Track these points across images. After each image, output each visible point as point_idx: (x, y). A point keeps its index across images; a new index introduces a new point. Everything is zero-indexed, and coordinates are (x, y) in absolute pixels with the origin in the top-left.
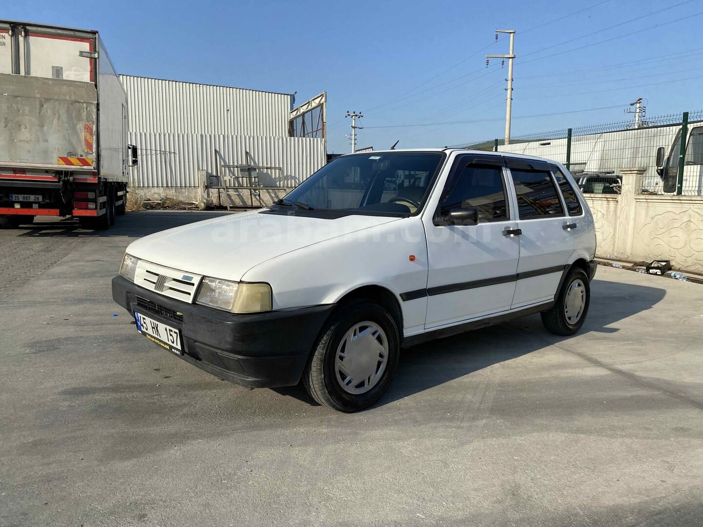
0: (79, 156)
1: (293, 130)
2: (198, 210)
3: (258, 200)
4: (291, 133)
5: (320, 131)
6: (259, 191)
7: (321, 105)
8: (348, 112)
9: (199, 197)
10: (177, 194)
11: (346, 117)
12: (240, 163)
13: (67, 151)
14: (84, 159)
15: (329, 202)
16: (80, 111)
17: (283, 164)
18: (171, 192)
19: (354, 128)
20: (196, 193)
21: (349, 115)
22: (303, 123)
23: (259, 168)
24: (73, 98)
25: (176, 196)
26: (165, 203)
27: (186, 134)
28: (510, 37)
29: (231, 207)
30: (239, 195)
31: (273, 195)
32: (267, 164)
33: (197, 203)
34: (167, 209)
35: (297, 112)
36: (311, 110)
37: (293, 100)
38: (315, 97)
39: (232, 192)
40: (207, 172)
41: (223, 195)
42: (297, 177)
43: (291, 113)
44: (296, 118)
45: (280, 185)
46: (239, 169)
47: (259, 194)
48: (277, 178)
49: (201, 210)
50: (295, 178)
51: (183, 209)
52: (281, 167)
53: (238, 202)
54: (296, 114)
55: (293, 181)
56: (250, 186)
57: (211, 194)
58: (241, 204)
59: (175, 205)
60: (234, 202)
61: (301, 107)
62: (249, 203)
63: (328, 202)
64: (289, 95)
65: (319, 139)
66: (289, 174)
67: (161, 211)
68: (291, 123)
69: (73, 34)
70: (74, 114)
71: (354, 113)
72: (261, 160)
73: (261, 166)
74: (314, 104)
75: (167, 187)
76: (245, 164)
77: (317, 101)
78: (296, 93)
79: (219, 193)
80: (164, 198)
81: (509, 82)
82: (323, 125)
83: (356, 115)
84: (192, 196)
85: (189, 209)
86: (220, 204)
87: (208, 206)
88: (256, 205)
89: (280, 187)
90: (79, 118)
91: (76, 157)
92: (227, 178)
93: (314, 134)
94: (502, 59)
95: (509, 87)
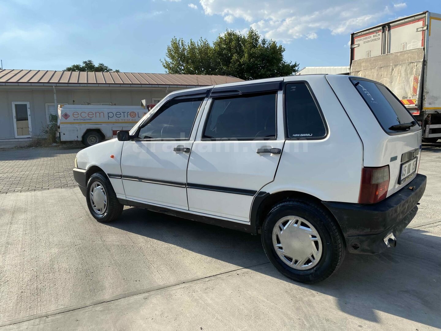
0: (409, 98)
13: (403, 96)
14: (411, 100)
16: (413, 68)
24: (410, 61)
69: (414, 18)
70: (409, 72)
90: (411, 73)
91: (407, 99)
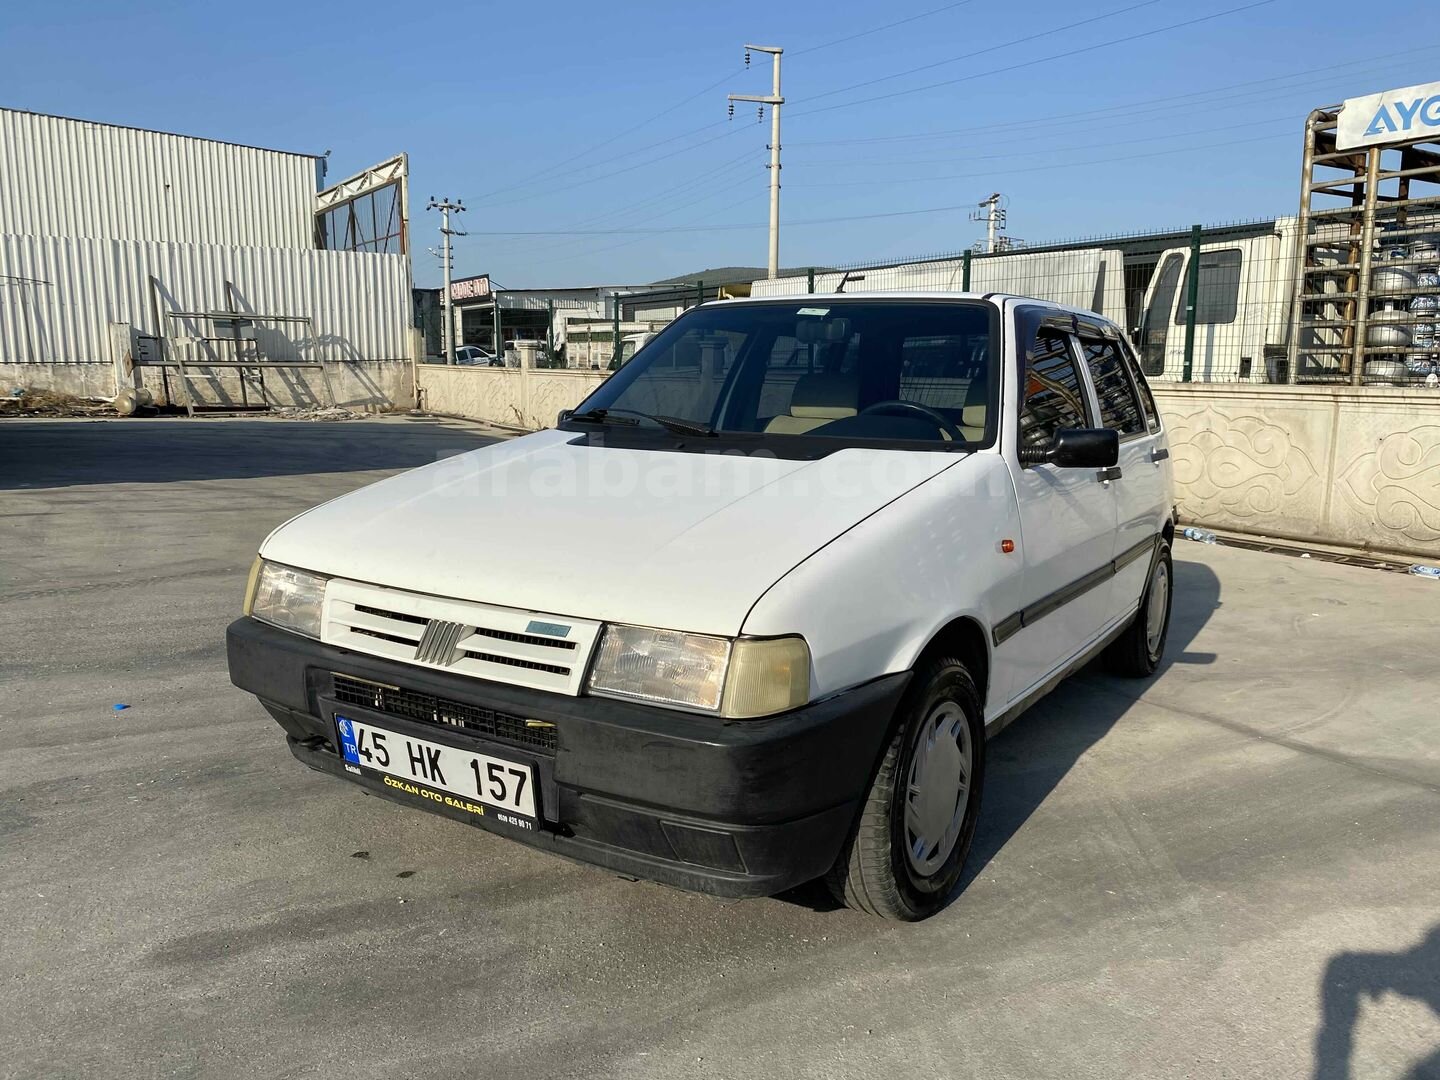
1: (325, 234)
2: (116, 417)
3: (258, 392)
4: (321, 241)
5: (395, 237)
6: (261, 372)
7: (396, 183)
8: (432, 199)
9: (115, 387)
10: (59, 380)
11: (428, 209)
12: (213, 308)
15: (423, 394)
17: (314, 310)
18: (43, 375)
19: (447, 233)
20: (107, 376)
21: (435, 206)
22: (352, 217)
23: (258, 319)
25: (55, 383)
26: (30, 400)
27: (62, 239)
28: (773, 60)
29: (196, 409)
30: (212, 381)
31: (293, 380)
32: (276, 309)
33: (111, 400)
34: (37, 416)
35: (335, 196)
36: (372, 192)
37: (322, 168)
38: (380, 165)
39: (194, 374)
40: (133, 330)
41: (173, 381)
42: (348, 338)
43: (320, 196)
44: (332, 208)
45: (307, 356)
46: (211, 321)
47: (262, 378)
48: (301, 342)
49: (123, 416)
50: (341, 340)
51: (79, 415)
52: (310, 315)
53: (211, 396)
54: (333, 199)
55: (338, 349)
56: (240, 360)
57: (144, 379)
58: (218, 400)
59: (58, 405)
60: (201, 396)
61: (345, 184)
62: (237, 398)
63: (419, 392)
64: (312, 157)
65: (394, 256)
66: (329, 332)
67: (23, 420)
68: (320, 219)
71: (446, 201)
72: (260, 301)
73: (262, 314)
74: (376, 181)
75: (32, 362)
76: (223, 309)
77: (386, 173)
78: (328, 153)
79: (165, 376)
80: (26, 390)
81: (774, 153)
82: (404, 226)
83: (451, 207)
84: (97, 383)
85: (94, 414)
86: (168, 402)
87: (141, 406)
88: (254, 402)
89: (307, 361)
92: (183, 343)
93: (379, 244)
94: (759, 106)
95: (774, 161)
